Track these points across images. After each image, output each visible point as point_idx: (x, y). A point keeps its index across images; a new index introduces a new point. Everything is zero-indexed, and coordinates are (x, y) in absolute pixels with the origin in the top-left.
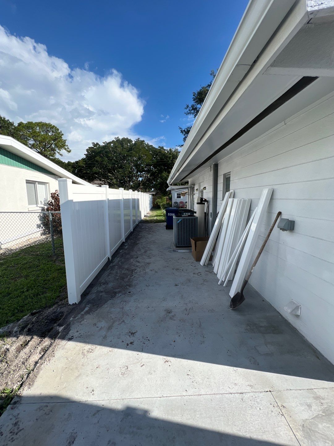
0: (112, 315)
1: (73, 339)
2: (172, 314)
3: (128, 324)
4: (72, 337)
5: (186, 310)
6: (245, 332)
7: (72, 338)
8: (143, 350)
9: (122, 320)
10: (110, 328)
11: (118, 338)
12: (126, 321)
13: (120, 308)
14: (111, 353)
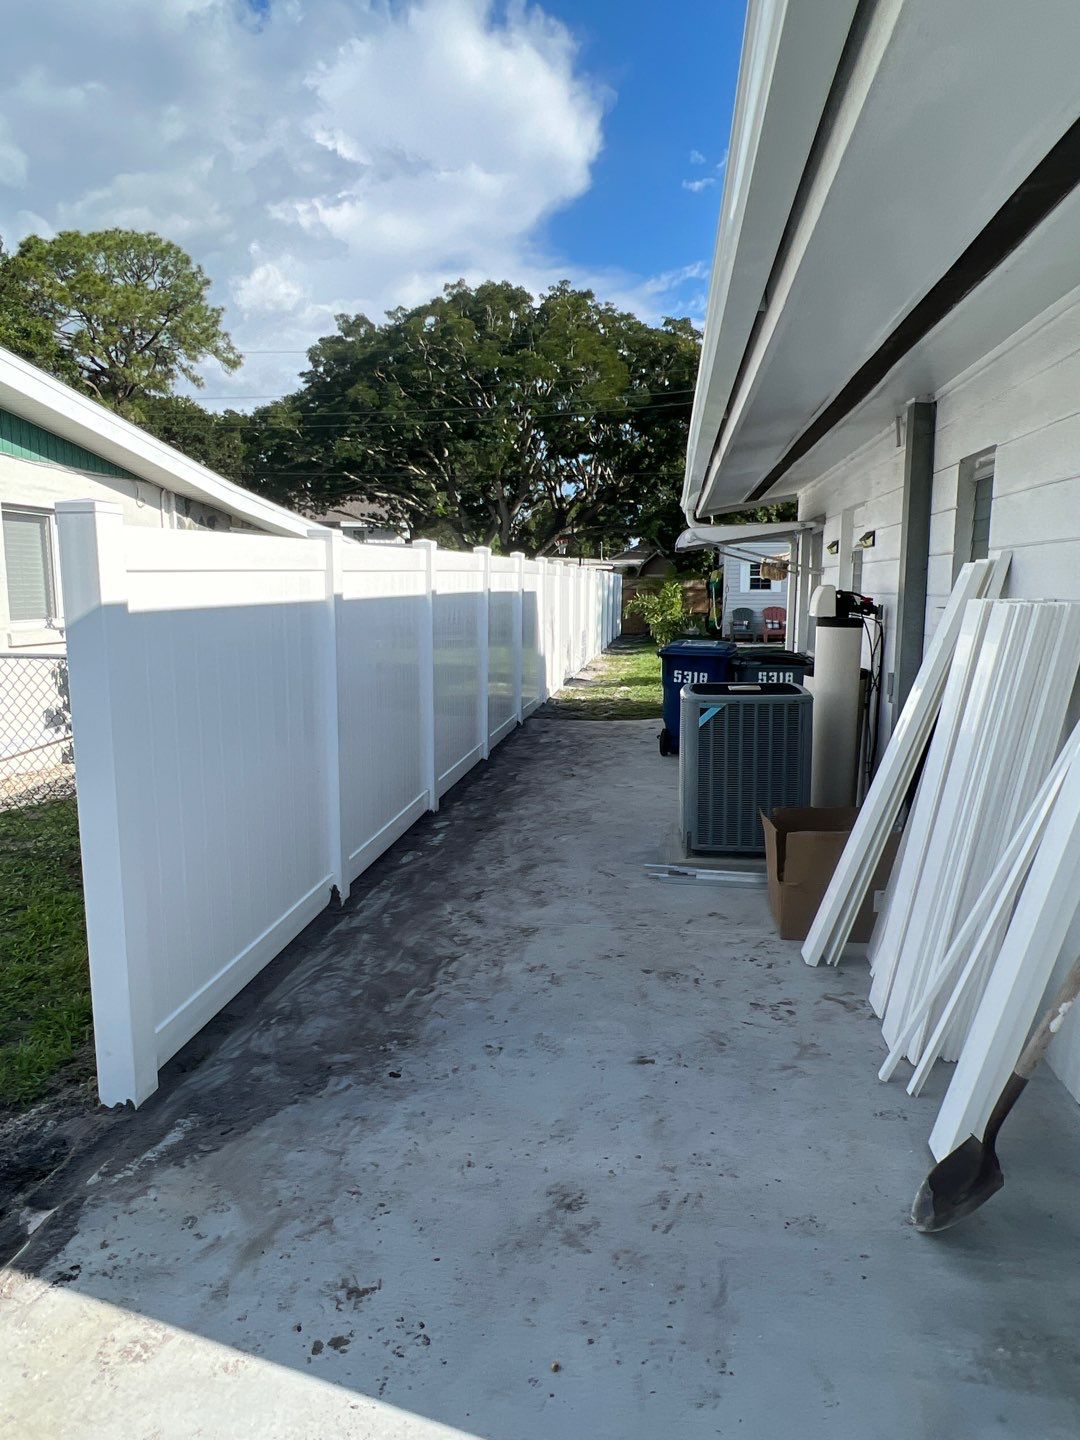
0: (280, 1183)
1: (75, 1278)
2: (582, 1217)
3: (343, 1238)
4: (72, 1268)
5: (663, 1201)
6: (971, 1379)
7: (77, 1272)
8: (386, 1388)
9: (320, 1218)
10: (254, 1249)
11: (281, 1308)
12: (338, 1223)
13: (331, 1152)
14: (229, 1379)
